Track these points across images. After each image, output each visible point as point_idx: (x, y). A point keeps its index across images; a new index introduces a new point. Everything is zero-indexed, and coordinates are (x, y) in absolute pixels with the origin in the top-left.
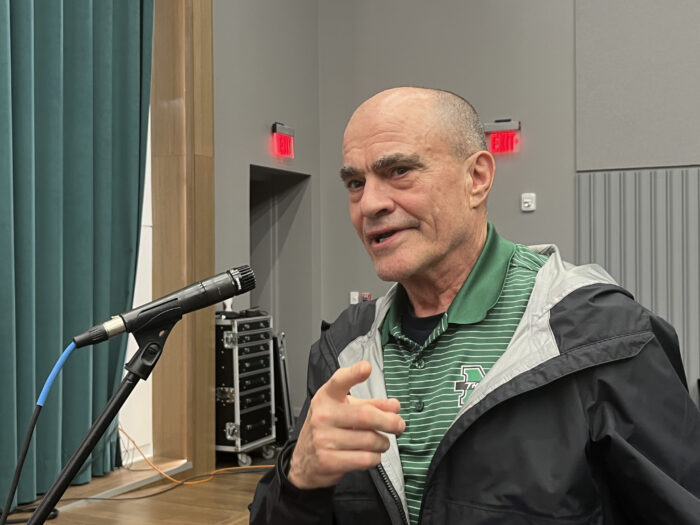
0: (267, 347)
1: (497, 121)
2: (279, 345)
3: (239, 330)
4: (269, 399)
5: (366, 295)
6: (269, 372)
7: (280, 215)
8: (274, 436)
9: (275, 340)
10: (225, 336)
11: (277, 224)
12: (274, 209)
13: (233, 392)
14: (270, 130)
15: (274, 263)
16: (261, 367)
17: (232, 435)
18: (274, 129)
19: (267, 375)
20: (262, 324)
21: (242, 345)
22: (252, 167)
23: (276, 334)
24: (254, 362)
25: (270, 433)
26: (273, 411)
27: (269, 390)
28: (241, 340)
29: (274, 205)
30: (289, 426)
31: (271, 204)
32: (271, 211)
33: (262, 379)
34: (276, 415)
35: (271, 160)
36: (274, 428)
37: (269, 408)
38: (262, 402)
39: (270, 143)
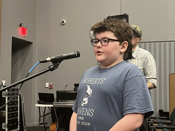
0: (17, 98)
2: (22, 98)
3: (8, 91)
4: (18, 116)
5: (51, 84)
6: (18, 107)
7: (22, 56)
8: (19, 129)
9: (20, 96)
10: (3, 93)
11: (20, 59)
12: (19, 54)
13: (5, 112)
14: (19, 26)
15: (19, 72)
16: (15, 104)
17: (4, 127)
18: (21, 25)
19: (17, 107)
20: (16, 90)
21: (9, 96)
22: (12, 37)
23: (20, 94)
24: (13, 103)
25: (17, 128)
26: (19, 120)
27: (18, 113)
28: (8, 94)
29: (19, 53)
30: (24, 126)
31: (18, 52)
32: (18, 54)
33: (15, 109)
34: (20, 122)
35: (20, 36)
36: (19, 126)
37: (18, 119)
38: (15, 117)
39: (19, 30)
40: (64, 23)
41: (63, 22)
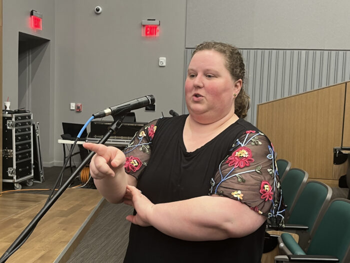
0: (29, 129)
1: (148, 20)
2: (36, 128)
3: (15, 120)
4: (30, 156)
5: (79, 104)
6: (31, 142)
7: (32, 61)
8: (33, 175)
9: (34, 126)
10: (8, 123)
11: (30, 65)
12: (29, 57)
13: (12, 152)
14: (30, 14)
15: (29, 85)
16: (26, 139)
17: (11, 174)
18: (32, 14)
19: (29, 144)
20: (27, 117)
21: (17, 128)
22: (20, 33)
23: (34, 123)
24: (23, 137)
25: (31, 173)
26: (32, 162)
27: (30, 151)
28: (17, 125)
29: (29, 55)
30: (40, 170)
31: (27, 54)
32: (27, 57)
33: (27, 145)
34: (34, 164)
35: (30, 31)
36: (33, 171)
37: (31, 160)
38: (26, 157)
39: (29, 21)
40: (99, 12)
41: (98, 10)
